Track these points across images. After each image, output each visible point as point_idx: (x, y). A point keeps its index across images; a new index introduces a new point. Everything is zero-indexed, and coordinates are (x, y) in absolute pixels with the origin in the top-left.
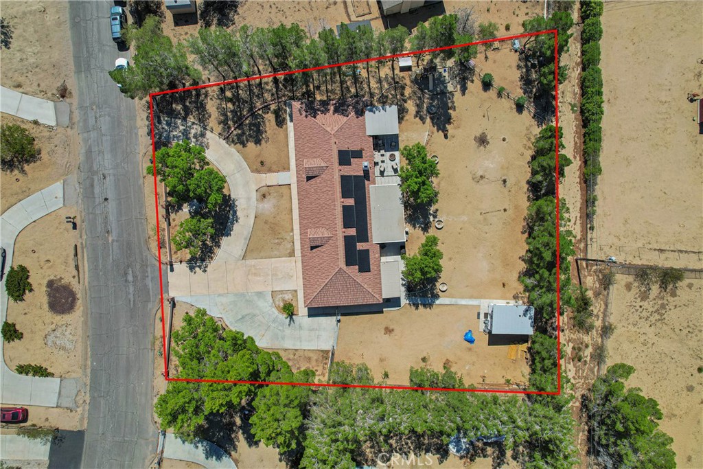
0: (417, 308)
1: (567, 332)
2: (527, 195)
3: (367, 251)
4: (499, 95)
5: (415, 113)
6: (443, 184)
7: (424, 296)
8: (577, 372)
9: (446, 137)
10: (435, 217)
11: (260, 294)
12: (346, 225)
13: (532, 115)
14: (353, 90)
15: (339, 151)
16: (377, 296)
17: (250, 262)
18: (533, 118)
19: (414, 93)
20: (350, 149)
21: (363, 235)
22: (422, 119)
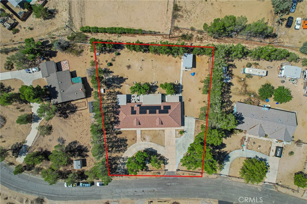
0: (183, 91)
1: (193, 42)
2: (147, 53)
3: (164, 106)
4: (114, 60)
5: (119, 89)
6: (143, 81)
7: (179, 88)
8: (206, 40)
9: (127, 79)
10: (153, 83)
11: (176, 142)
12: (155, 113)
13: (121, 50)
14: (111, 108)
15: (131, 114)
16: (178, 104)
17: (166, 144)
18: (122, 50)
19: (112, 88)
20: (131, 110)
21: (159, 107)
22: (121, 86)
